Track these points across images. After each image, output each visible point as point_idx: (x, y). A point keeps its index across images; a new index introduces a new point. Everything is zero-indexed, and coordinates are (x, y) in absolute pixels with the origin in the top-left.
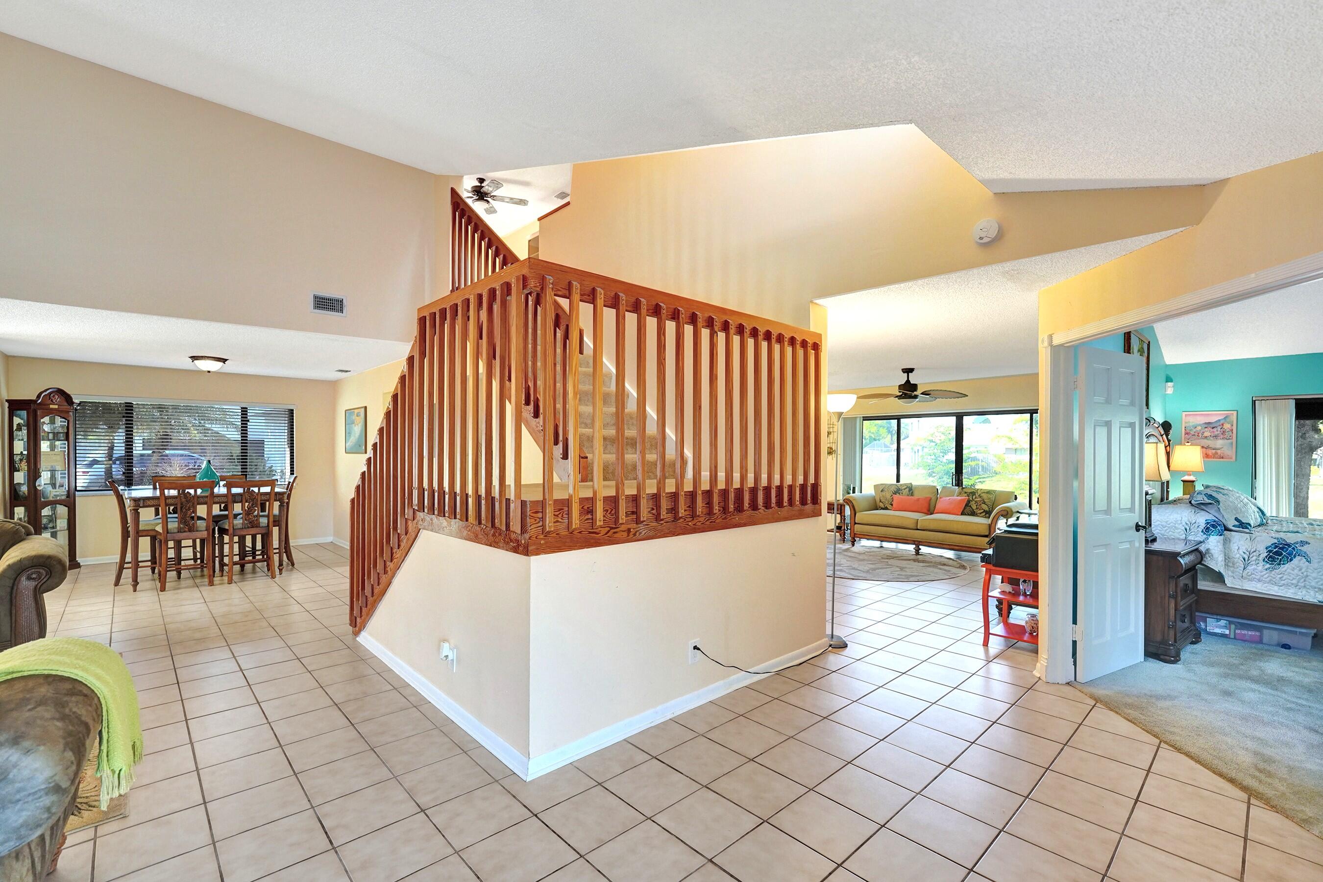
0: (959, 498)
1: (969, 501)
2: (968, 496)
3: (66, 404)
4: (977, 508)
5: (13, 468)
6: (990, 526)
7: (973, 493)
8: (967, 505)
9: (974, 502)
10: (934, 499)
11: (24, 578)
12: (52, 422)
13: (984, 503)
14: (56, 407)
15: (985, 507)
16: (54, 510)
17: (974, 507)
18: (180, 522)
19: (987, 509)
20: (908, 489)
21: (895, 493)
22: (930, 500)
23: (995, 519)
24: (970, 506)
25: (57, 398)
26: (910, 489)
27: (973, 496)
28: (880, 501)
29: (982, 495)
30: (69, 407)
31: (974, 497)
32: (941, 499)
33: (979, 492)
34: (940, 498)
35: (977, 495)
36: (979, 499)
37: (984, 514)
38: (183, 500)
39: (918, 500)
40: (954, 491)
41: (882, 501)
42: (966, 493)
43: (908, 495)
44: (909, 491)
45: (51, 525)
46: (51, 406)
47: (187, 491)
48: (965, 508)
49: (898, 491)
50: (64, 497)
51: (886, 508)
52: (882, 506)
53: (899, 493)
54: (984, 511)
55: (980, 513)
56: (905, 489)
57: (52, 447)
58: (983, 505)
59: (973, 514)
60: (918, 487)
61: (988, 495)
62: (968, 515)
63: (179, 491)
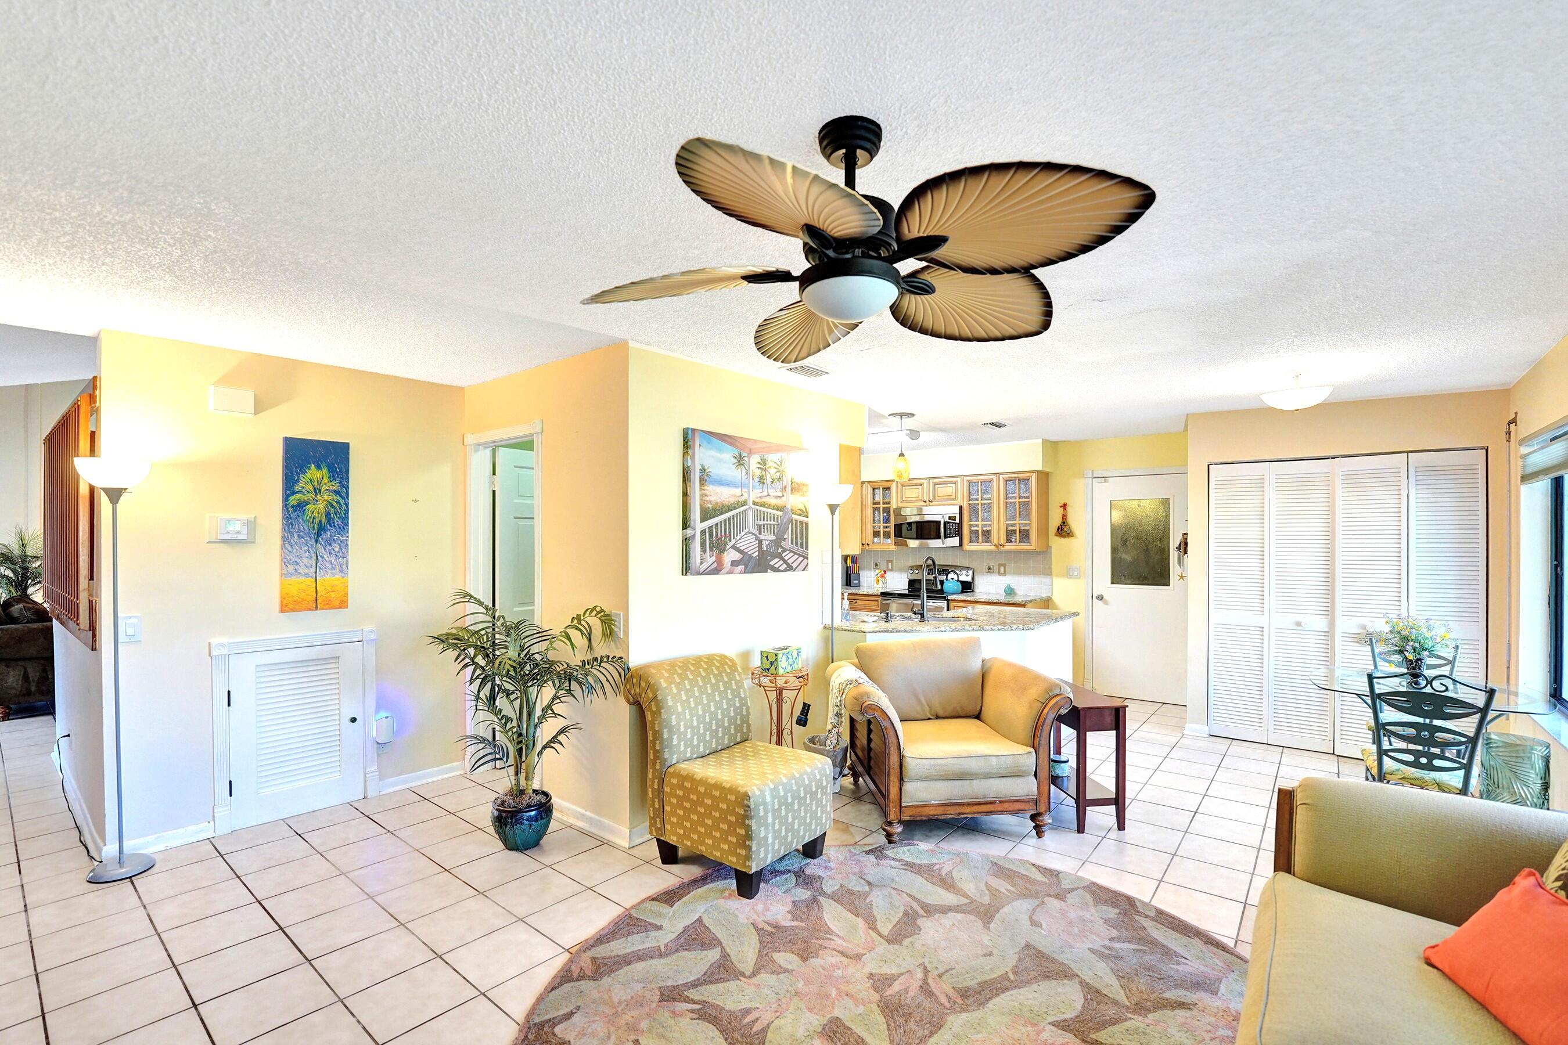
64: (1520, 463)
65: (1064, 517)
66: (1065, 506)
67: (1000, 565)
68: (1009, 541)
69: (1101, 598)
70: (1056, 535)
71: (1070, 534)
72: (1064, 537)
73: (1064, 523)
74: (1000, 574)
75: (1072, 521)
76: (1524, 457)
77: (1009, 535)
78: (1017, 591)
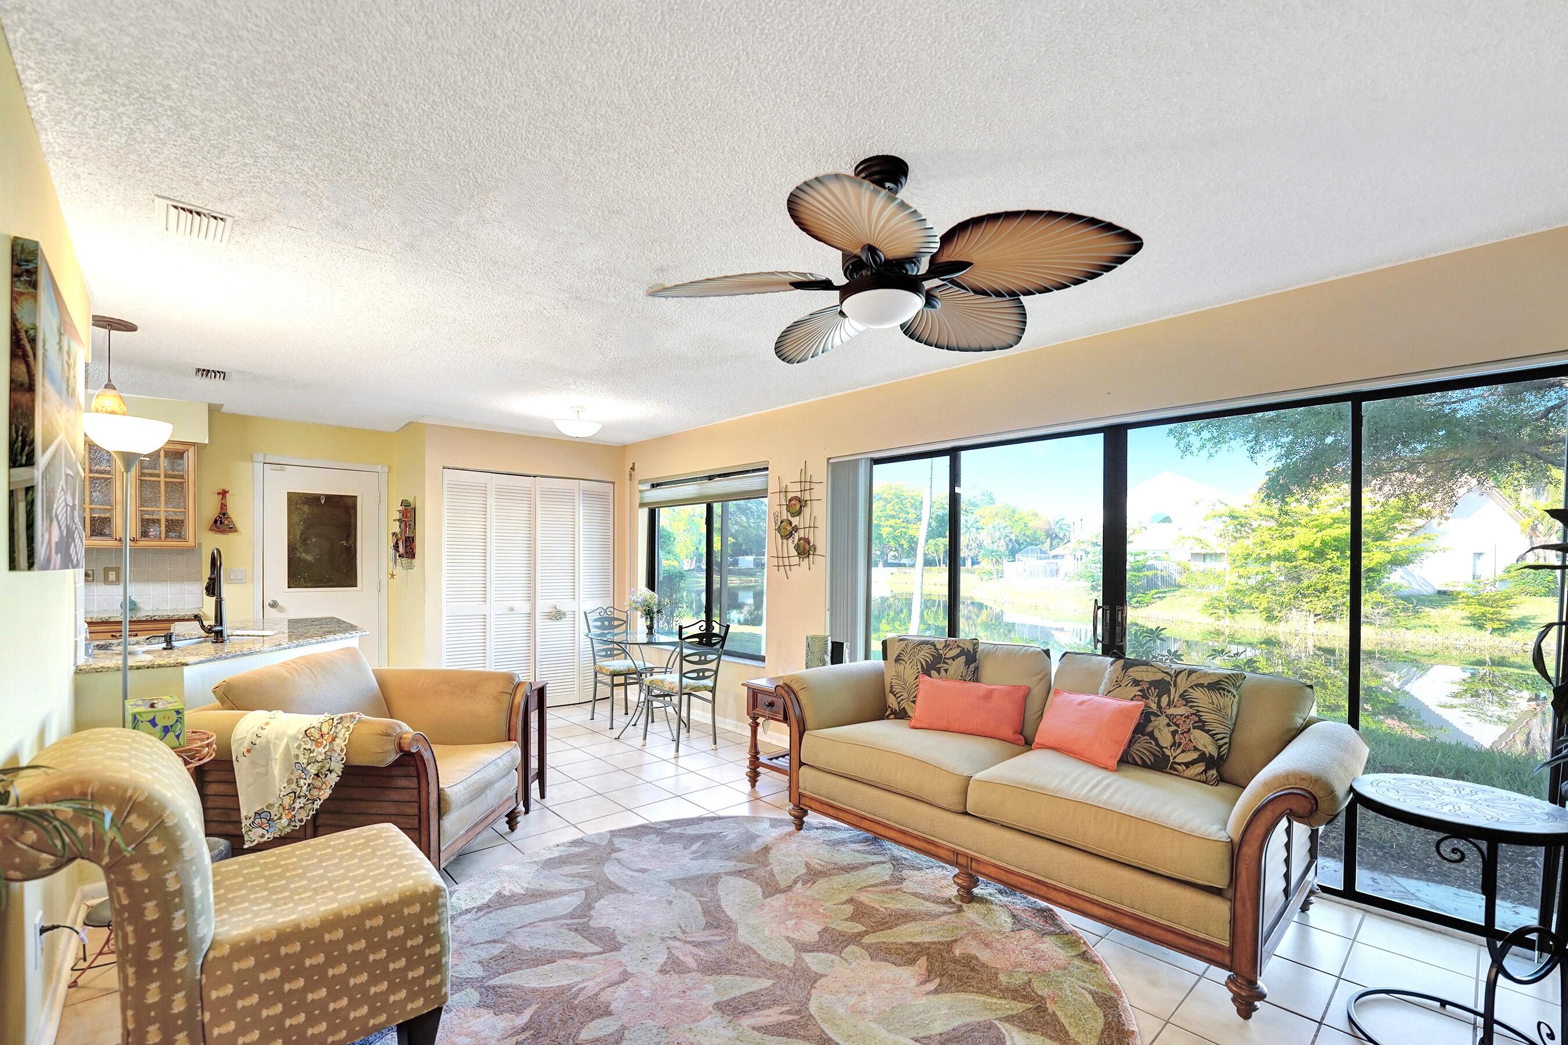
0: (1114, 703)
1: (1147, 716)
2: (1144, 696)
4: (1175, 745)
6: (1235, 851)
7: (1162, 687)
8: (1141, 728)
9: (1163, 720)
10: (1037, 693)
13: (1201, 725)
15: (1203, 741)
17: (1165, 738)
19: (1211, 749)
20: (963, 659)
21: (928, 669)
22: (1027, 693)
23: (1259, 829)
24: (1151, 735)
26: (971, 656)
27: (1159, 696)
28: (891, 692)
29: (1197, 694)
31: (1165, 700)
32: (1059, 699)
33: (1183, 683)
34: (1057, 692)
35: (1175, 694)
36: (1182, 710)
37: (1200, 767)
39: (989, 695)
40: (1096, 674)
41: (897, 689)
42: (1136, 683)
43: (963, 679)
44: (968, 663)
48: (1131, 742)
49: (934, 665)
51: (901, 715)
52: (895, 706)
53: (938, 671)
54: (1203, 758)
55: (1188, 765)
56: (953, 658)
58: (1197, 733)
59: (1160, 764)
60: (994, 651)
61: (1215, 697)
62: (1145, 766)
64: (638, 495)
65: (223, 506)
66: (224, 493)
67: (107, 571)
68: (145, 534)
69: (274, 605)
70: (211, 530)
71: (232, 529)
72: (223, 532)
73: (224, 514)
74: (106, 581)
75: (231, 512)
76: (641, 491)
77: (146, 525)
78: (140, 605)
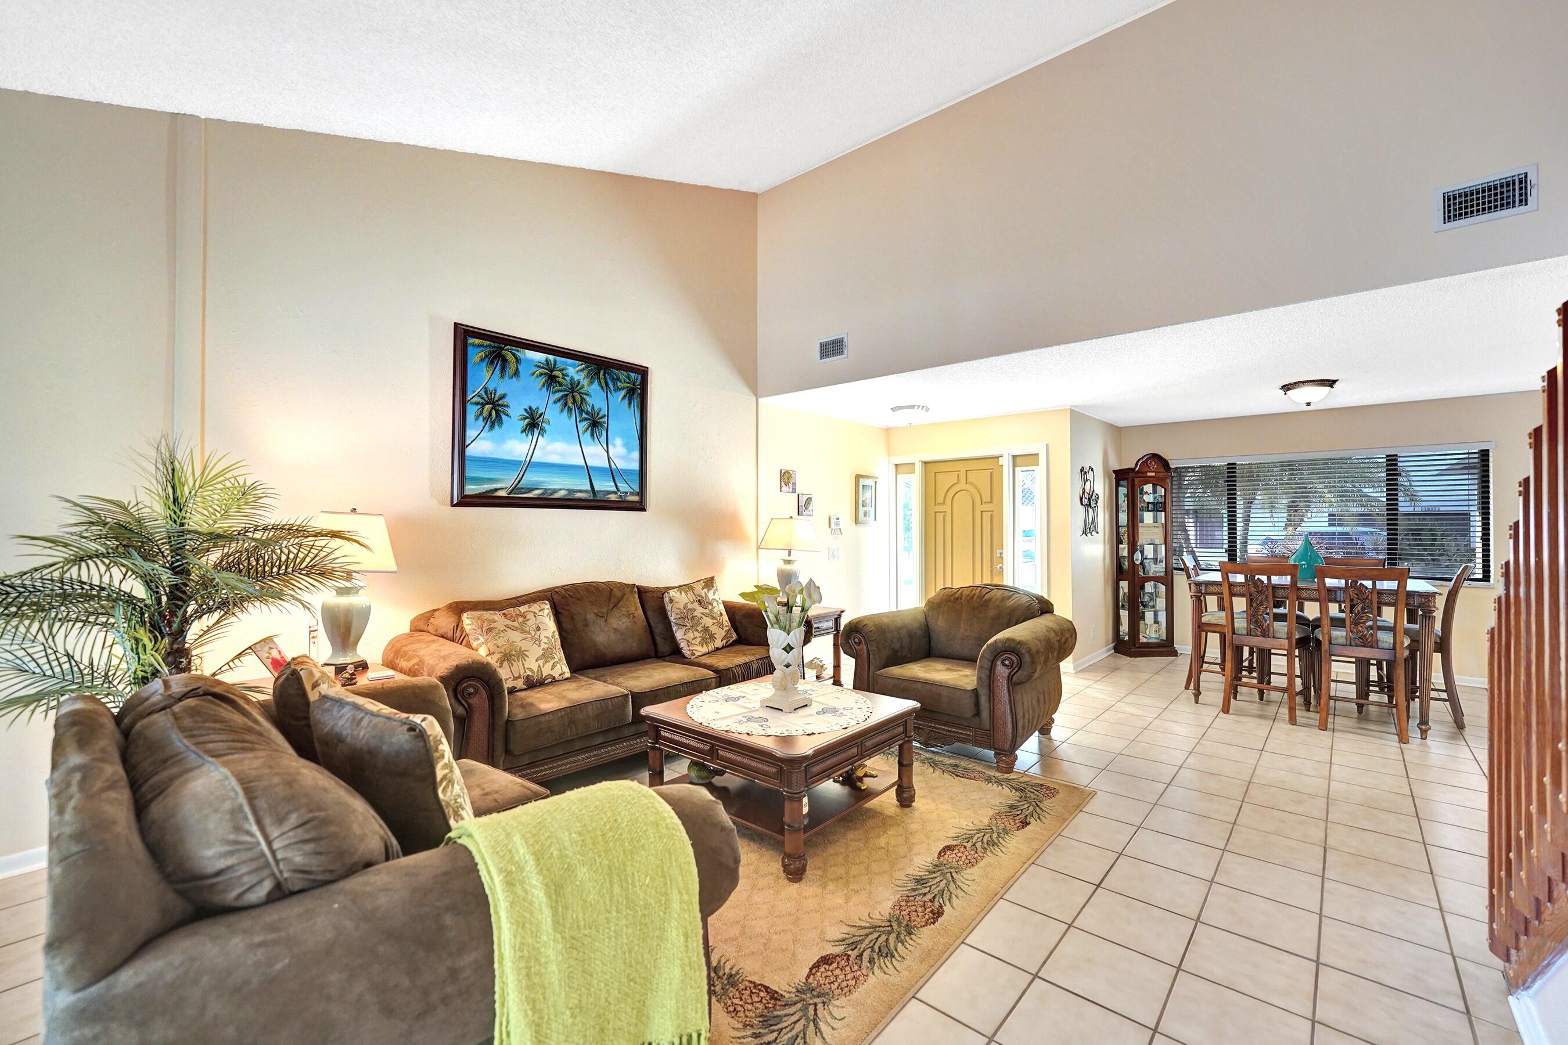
3: (1163, 470)
5: (1119, 541)
11: (999, 663)
12: (1155, 492)
14: (1153, 474)
16: (1155, 587)
18: (1249, 622)
25: (1154, 465)
30: (1165, 474)
38: (1253, 589)
45: (1151, 604)
46: (1149, 474)
47: (1257, 577)
50: (1163, 574)
57: (1155, 521)
63: (1246, 576)
